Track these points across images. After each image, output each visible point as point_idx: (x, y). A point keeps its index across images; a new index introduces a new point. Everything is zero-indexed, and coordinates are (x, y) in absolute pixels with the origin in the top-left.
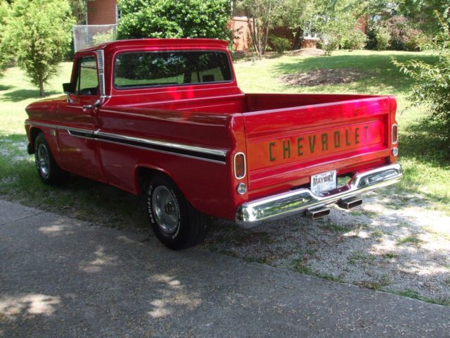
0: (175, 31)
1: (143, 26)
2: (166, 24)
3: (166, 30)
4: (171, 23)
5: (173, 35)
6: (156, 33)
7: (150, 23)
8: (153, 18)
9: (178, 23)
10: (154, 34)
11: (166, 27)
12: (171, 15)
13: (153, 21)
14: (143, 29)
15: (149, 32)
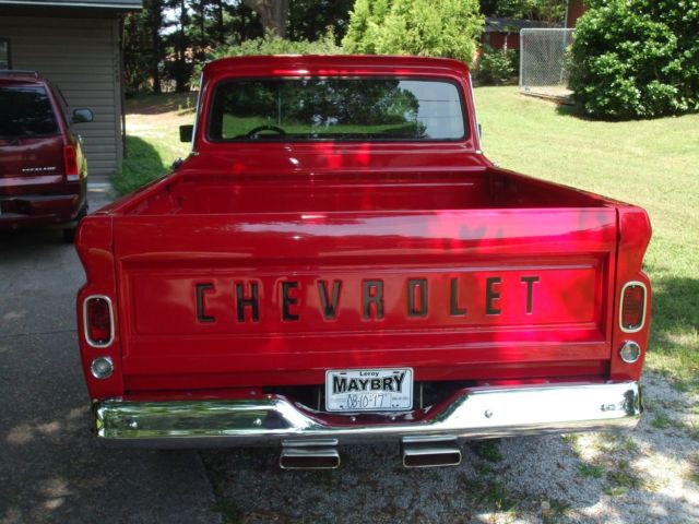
0: (664, 40)
1: (608, 30)
2: (648, 28)
3: (647, 37)
4: (657, 25)
5: (658, 48)
6: (629, 42)
7: (621, 25)
8: (625, 17)
9: (669, 25)
10: (624, 45)
11: (646, 33)
12: (660, 12)
13: (625, 21)
14: (608, 36)
15: (618, 41)
